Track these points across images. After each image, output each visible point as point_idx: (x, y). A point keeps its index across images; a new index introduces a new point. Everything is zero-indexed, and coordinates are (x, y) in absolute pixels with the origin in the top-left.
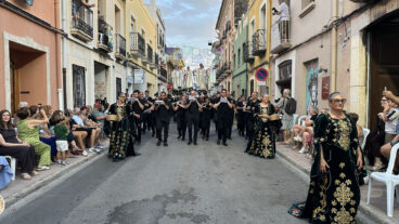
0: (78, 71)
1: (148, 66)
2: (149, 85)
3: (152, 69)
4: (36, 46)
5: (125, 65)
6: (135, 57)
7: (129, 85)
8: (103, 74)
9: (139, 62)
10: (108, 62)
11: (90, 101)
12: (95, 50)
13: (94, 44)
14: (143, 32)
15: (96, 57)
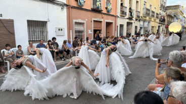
0: (122, 26)
1: (152, 19)
2: (153, 27)
3: (155, 20)
4: (111, 21)
5: (139, 21)
6: (145, 17)
7: (141, 28)
8: (130, 26)
9: (147, 18)
10: (132, 21)
11: (125, 34)
12: (127, 18)
13: (127, 17)
14: (151, 6)
15: (128, 21)
